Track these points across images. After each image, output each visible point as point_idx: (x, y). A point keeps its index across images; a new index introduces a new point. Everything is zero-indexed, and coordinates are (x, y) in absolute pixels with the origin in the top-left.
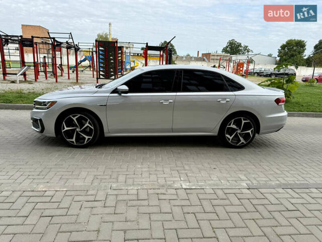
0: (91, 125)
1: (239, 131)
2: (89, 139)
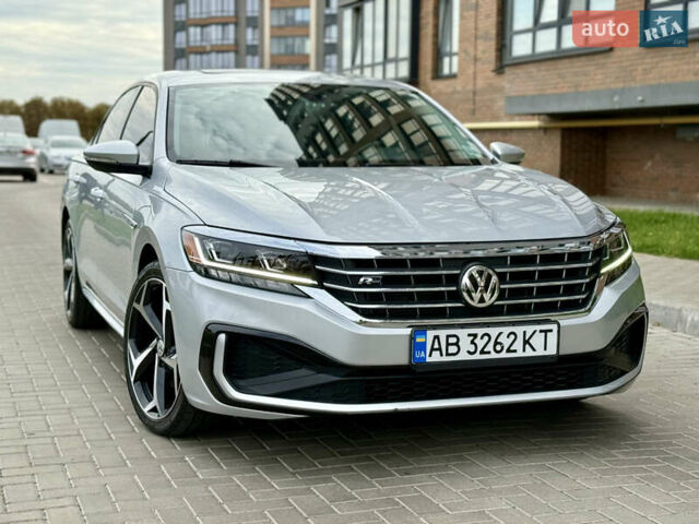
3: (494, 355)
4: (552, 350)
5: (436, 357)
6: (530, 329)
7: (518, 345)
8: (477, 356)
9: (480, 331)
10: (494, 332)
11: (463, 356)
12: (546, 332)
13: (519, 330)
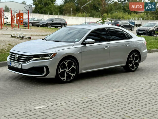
0: (75, 67)
1: (133, 62)
2: (73, 76)
3: (15, 67)
4: (21, 68)
5: (11, 65)
6: (19, 64)
7: (17, 66)
8: (14, 66)
9: (15, 63)
10: (16, 63)
11: (13, 66)
12: (20, 65)
13: (17, 64)
